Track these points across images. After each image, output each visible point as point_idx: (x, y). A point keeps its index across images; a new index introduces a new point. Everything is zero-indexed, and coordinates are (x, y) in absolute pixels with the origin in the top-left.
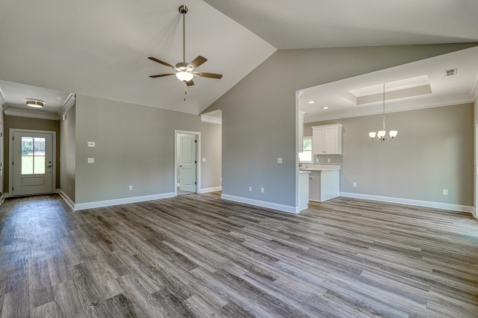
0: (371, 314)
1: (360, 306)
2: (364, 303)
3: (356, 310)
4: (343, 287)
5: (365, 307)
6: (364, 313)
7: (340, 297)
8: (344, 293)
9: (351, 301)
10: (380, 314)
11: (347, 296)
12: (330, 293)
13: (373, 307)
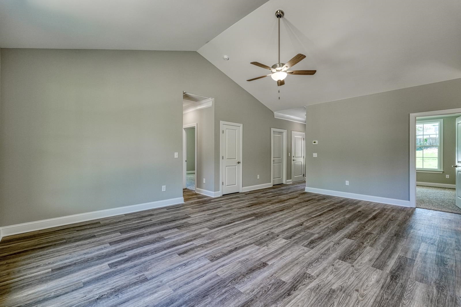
0: (103, 294)
1: (115, 292)
2: (116, 297)
3: (114, 287)
4: (144, 291)
5: (111, 294)
6: (108, 290)
7: (135, 284)
8: (137, 288)
9: (125, 289)
10: (97, 301)
11: (132, 289)
12: (143, 280)
13: (107, 299)
